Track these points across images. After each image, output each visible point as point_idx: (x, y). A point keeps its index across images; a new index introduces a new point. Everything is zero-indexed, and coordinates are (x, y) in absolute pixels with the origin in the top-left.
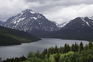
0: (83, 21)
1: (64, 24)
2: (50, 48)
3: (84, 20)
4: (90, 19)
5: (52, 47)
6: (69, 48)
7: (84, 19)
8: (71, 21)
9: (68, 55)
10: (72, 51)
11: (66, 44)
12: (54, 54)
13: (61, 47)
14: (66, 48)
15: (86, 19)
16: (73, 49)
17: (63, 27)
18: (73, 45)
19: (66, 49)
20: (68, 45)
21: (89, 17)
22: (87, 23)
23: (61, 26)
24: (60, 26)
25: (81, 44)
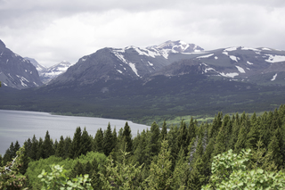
0: (121, 62)
1: (60, 69)
2: (29, 140)
3: (122, 57)
4: (141, 53)
5: (34, 138)
6: (89, 143)
7: (122, 54)
8: (84, 57)
9: (88, 163)
10: (99, 151)
11: (79, 130)
12: (42, 160)
13: (62, 138)
14: (79, 142)
15: (131, 54)
16: (100, 145)
17: (59, 76)
18: (100, 132)
19: (78, 144)
20: (85, 133)
21: (137, 50)
22: (132, 66)
23: (53, 74)
24: (50, 72)
25: (127, 131)
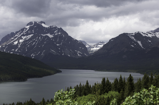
0: (133, 40)
1: (99, 46)
2: (77, 86)
3: (133, 38)
4: (144, 35)
5: (80, 84)
6: (110, 86)
7: (133, 36)
8: (112, 39)
9: (108, 97)
10: (115, 90)
11: (104, 79)
13: (95, 84)
14: (104, 86)
15: (138, 35)
16: (116, 87)
17: (99, 50)
18: (116, 80)
19: (104, 87)
20: (108, 81)
21: (141, 33)
22: (139, 43)
23: (95, 49)
24: (93, 48)
25: (131, 79)
